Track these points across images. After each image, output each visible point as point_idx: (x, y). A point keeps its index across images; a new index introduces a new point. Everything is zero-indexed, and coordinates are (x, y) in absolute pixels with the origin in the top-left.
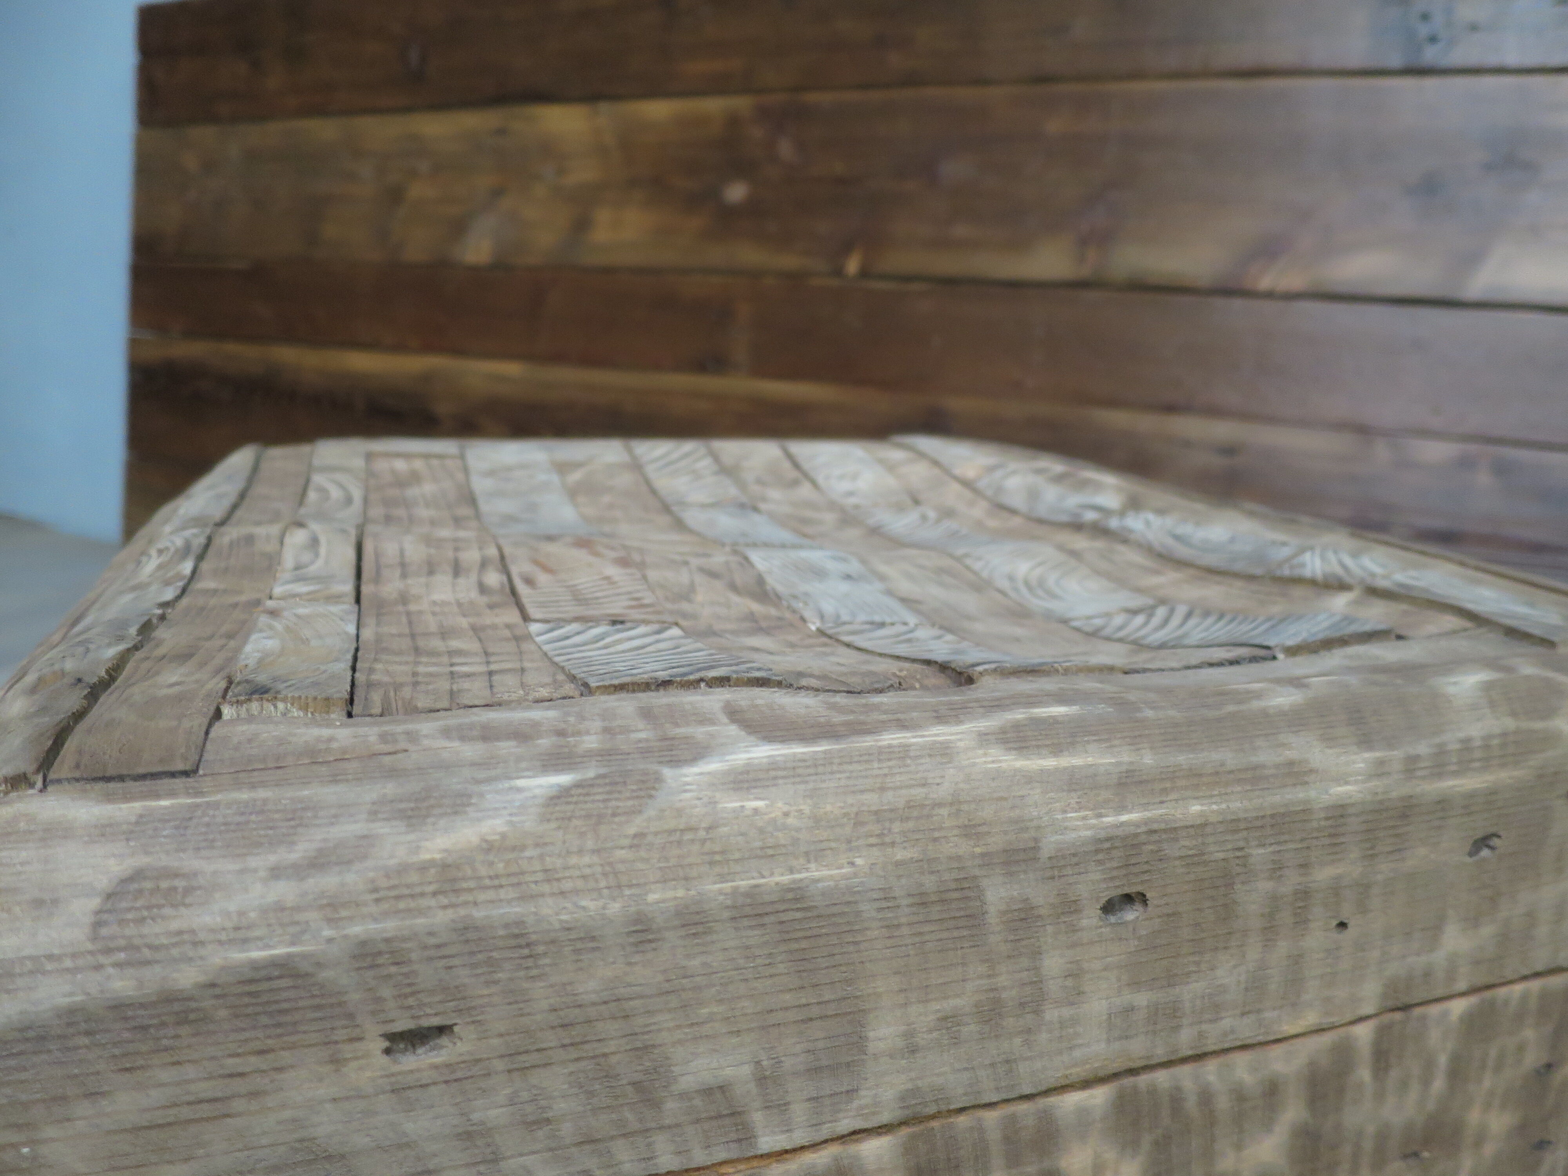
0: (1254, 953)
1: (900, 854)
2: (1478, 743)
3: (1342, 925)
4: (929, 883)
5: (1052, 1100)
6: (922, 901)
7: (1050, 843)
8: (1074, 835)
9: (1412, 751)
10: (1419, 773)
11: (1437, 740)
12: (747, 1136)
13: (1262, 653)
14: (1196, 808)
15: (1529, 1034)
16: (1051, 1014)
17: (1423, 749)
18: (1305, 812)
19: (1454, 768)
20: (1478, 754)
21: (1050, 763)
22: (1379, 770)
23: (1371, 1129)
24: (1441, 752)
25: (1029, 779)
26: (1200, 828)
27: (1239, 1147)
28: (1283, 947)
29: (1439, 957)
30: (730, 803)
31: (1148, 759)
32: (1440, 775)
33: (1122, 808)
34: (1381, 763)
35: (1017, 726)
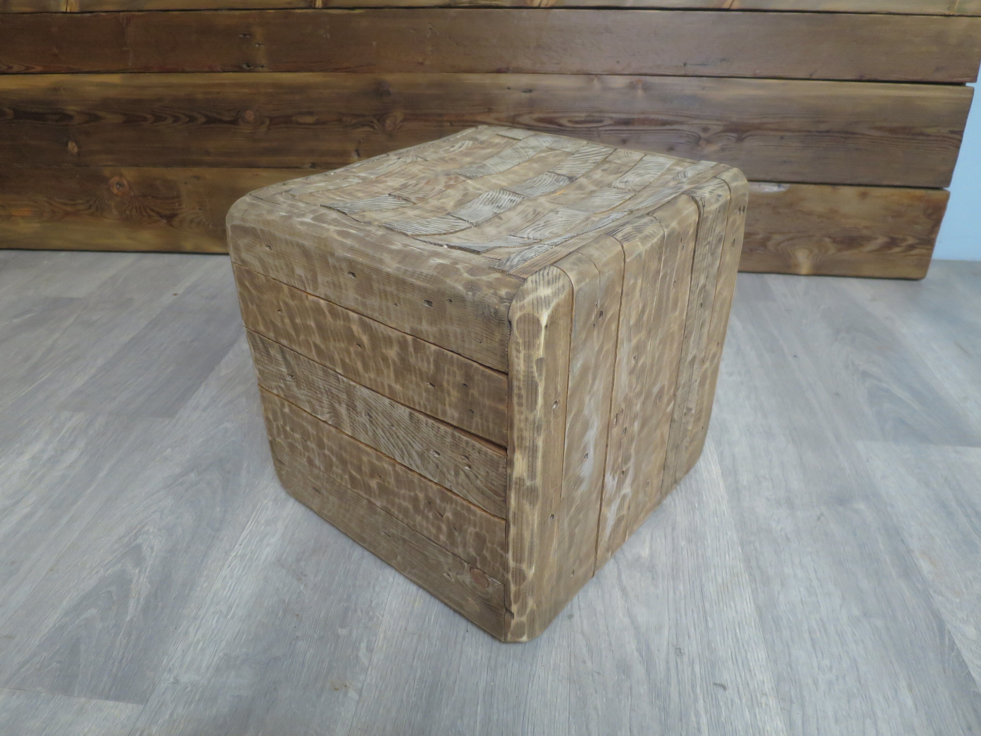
0: (378, 300)
2: (424, 275)
3: (396, 305)
4: (320, 253)
7: (336, 254)
8: (340, 254)
9: (408, 269)
10: (407, 275)
11: (415, 269)
12: (305, 287)
13: (415, 237)
14: (361, 259)
17: (410, 269)
19: (416, 277)
20: (423, 277)
21: (340, 239)
22: (398, 269)
24: (414, 272)
25: (336, 240)
26: (362, 264)
28: (384, 303)
31: (357, 246)
32: (411, 277)
33: (348, 253)
34: (399, 268)
35: (343, 231)
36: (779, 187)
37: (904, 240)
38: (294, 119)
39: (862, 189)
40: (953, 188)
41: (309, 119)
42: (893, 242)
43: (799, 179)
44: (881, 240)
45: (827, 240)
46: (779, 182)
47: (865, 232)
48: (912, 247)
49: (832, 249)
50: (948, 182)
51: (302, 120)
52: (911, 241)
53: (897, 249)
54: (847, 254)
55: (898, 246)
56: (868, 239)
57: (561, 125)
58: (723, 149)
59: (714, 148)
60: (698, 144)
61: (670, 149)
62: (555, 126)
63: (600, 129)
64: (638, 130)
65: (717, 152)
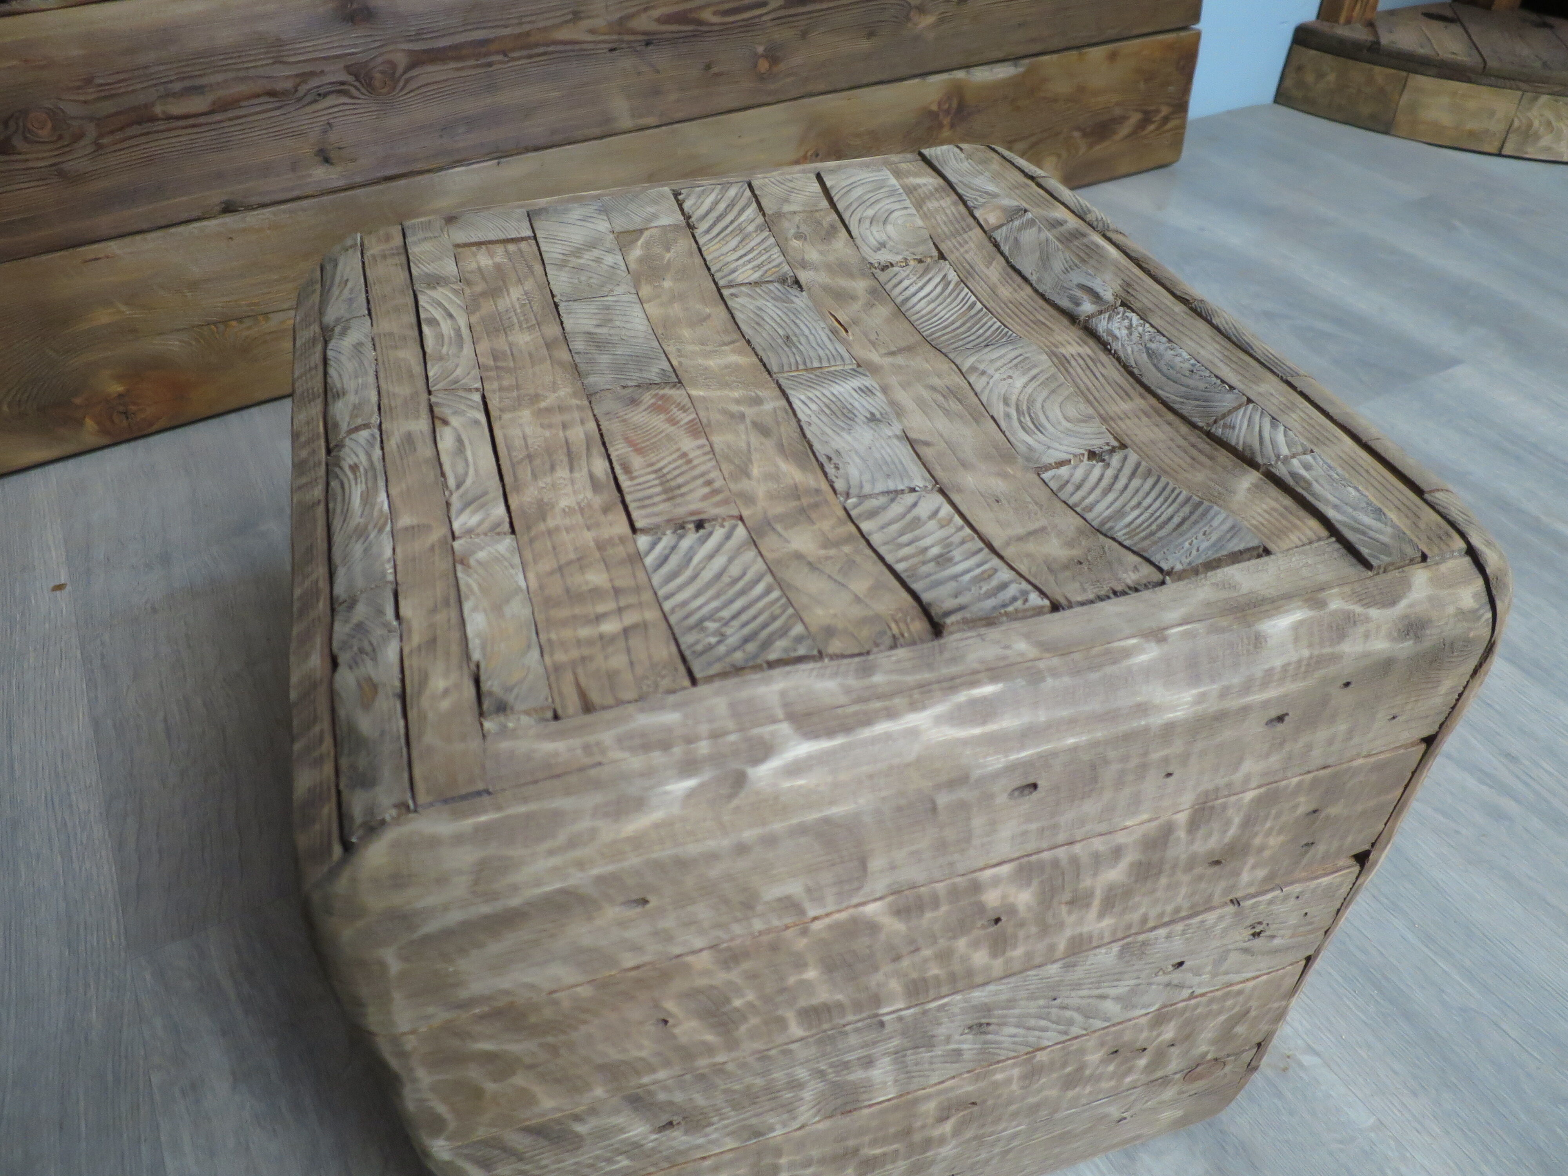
0: (1107, 795)
1: (884, 794)
2: (1278, 670)
3: (1169, 775)
4: (903, 802)
5: (978, 874)
6: (899, 809)
7: (977, 773)
8: (990, 768)
9: (1229, 682)
10: (1230, 698)
12: (802, 912)
14: (1071, 740)
15: (1302, 799)
16: (976, 842)
17: (1237, 679)
18: (1147, 729)
19: (1257, 688)
20: (1277, 676)
21: (977, 731)
22: (1202, 696)
23: (1183, 857)
24: (1250, 679)
26: (1075, 749)
27: (1095, 874)
28: (1127, 791)
29: (1238, 776)
30: (786, 784)
31: (1043, 716)
32: (1245, 696)
33: (1022, 749)
35: (960, 706)
36: (1016, 66)
37: (1158, 111)
38: (158, 110)
39: (1111, 46)
40: (1204, 25)
41: (197, 104)
42: (1146, 120)
43: (1038, 48)
44: (1135, 118)
45: (1076, 134)
46: (1015, 59)
47: (1118, 112)
48: (1166, 119)
49: (1082, 145)
50: (1196, 16)
51: (177, 108)
52: (1165, 110)
53: (1152, 127)
54: (1100, 149)
55: (1153, 122)
56: (1123, 119)
57: (700, 23)
58: (941, 21)
59: (929, 20)
60: (908, 18)
61: (871, 35)
62: (691, 28)
63: (764, 18)
64: (823, 10)
65: (934, 26)
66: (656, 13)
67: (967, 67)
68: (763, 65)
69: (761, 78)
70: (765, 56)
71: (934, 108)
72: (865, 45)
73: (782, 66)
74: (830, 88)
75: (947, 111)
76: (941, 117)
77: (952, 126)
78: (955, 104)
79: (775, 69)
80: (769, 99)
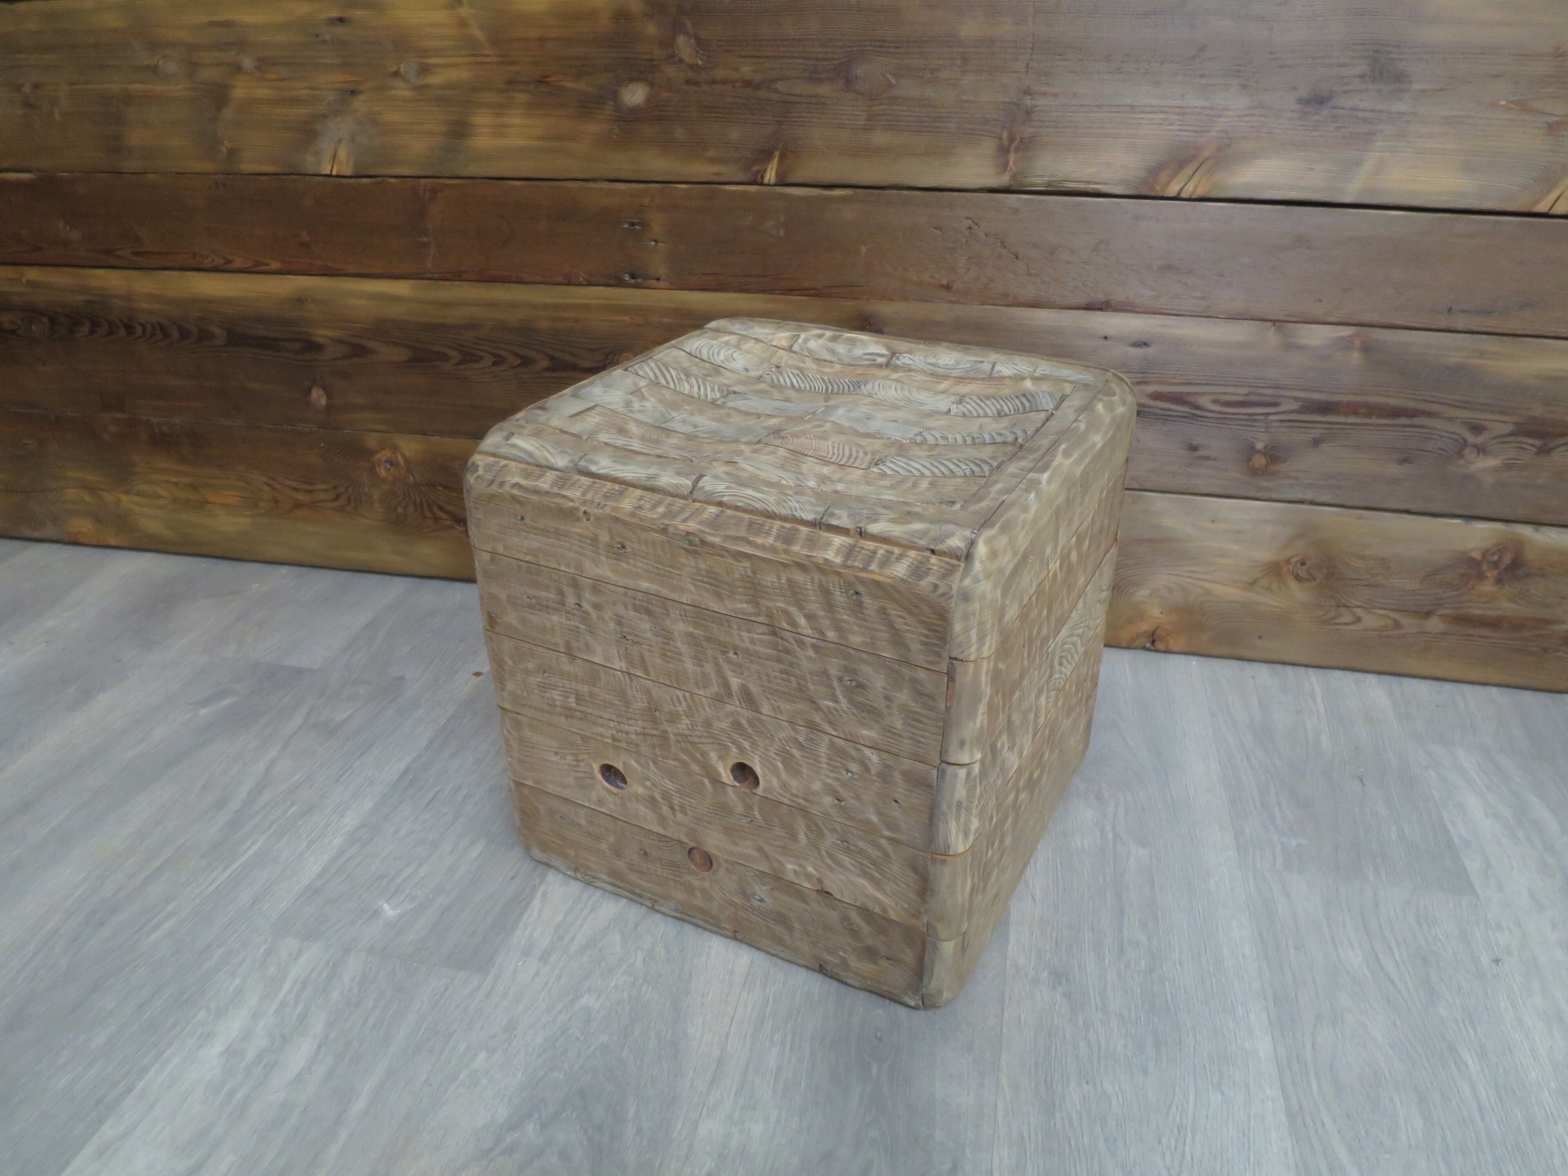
57: (1196, 407)
58: (1509, 467)
59: (1491, 462)
60: (1460, 454)
61: (1404, 461)
62: (1185, 409)
63: (1271, 418)
64: (1346, 424)
65: (1496, 470)
66: (1151, 389)
67: (1537, 524)
68: (1259, 461)
69: (1254, 472)
70: (1265, 453)
71: (1477, 555)
72: (1394, 470)
73: (1283, 467)
74: (1338, 501)
75: (1495, 565)
76: (1485, 568)
77: (1499, 581)
78: (1507, 559)
79: (1273, 468)
80: (1257, 495)
